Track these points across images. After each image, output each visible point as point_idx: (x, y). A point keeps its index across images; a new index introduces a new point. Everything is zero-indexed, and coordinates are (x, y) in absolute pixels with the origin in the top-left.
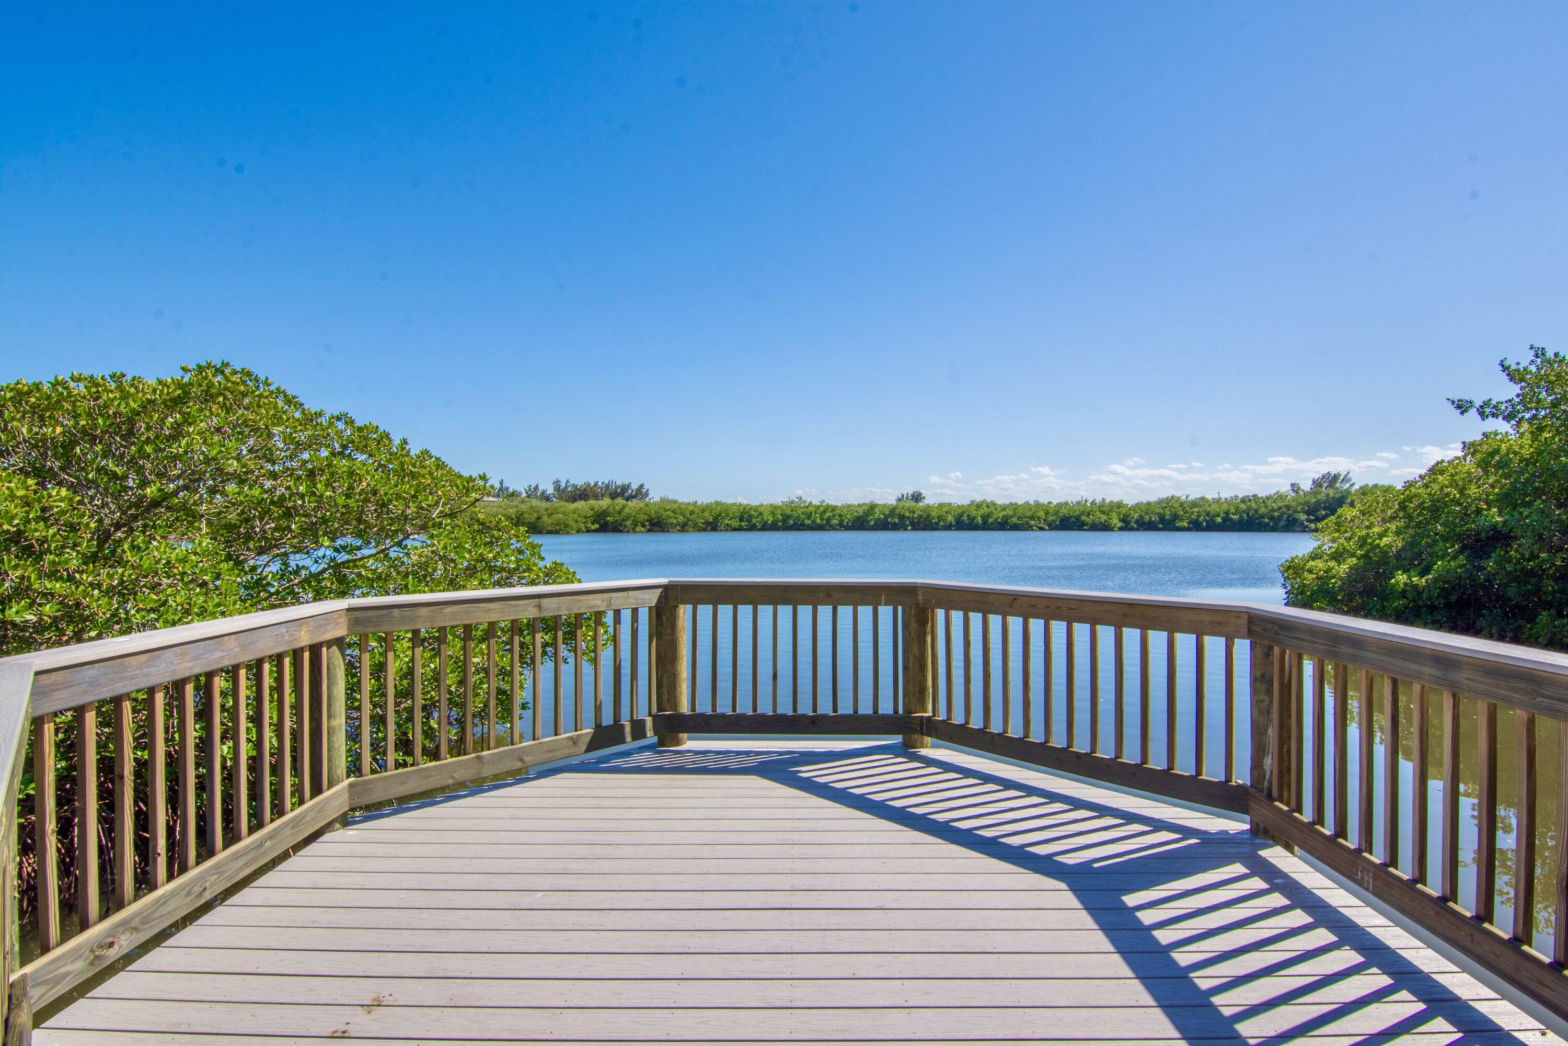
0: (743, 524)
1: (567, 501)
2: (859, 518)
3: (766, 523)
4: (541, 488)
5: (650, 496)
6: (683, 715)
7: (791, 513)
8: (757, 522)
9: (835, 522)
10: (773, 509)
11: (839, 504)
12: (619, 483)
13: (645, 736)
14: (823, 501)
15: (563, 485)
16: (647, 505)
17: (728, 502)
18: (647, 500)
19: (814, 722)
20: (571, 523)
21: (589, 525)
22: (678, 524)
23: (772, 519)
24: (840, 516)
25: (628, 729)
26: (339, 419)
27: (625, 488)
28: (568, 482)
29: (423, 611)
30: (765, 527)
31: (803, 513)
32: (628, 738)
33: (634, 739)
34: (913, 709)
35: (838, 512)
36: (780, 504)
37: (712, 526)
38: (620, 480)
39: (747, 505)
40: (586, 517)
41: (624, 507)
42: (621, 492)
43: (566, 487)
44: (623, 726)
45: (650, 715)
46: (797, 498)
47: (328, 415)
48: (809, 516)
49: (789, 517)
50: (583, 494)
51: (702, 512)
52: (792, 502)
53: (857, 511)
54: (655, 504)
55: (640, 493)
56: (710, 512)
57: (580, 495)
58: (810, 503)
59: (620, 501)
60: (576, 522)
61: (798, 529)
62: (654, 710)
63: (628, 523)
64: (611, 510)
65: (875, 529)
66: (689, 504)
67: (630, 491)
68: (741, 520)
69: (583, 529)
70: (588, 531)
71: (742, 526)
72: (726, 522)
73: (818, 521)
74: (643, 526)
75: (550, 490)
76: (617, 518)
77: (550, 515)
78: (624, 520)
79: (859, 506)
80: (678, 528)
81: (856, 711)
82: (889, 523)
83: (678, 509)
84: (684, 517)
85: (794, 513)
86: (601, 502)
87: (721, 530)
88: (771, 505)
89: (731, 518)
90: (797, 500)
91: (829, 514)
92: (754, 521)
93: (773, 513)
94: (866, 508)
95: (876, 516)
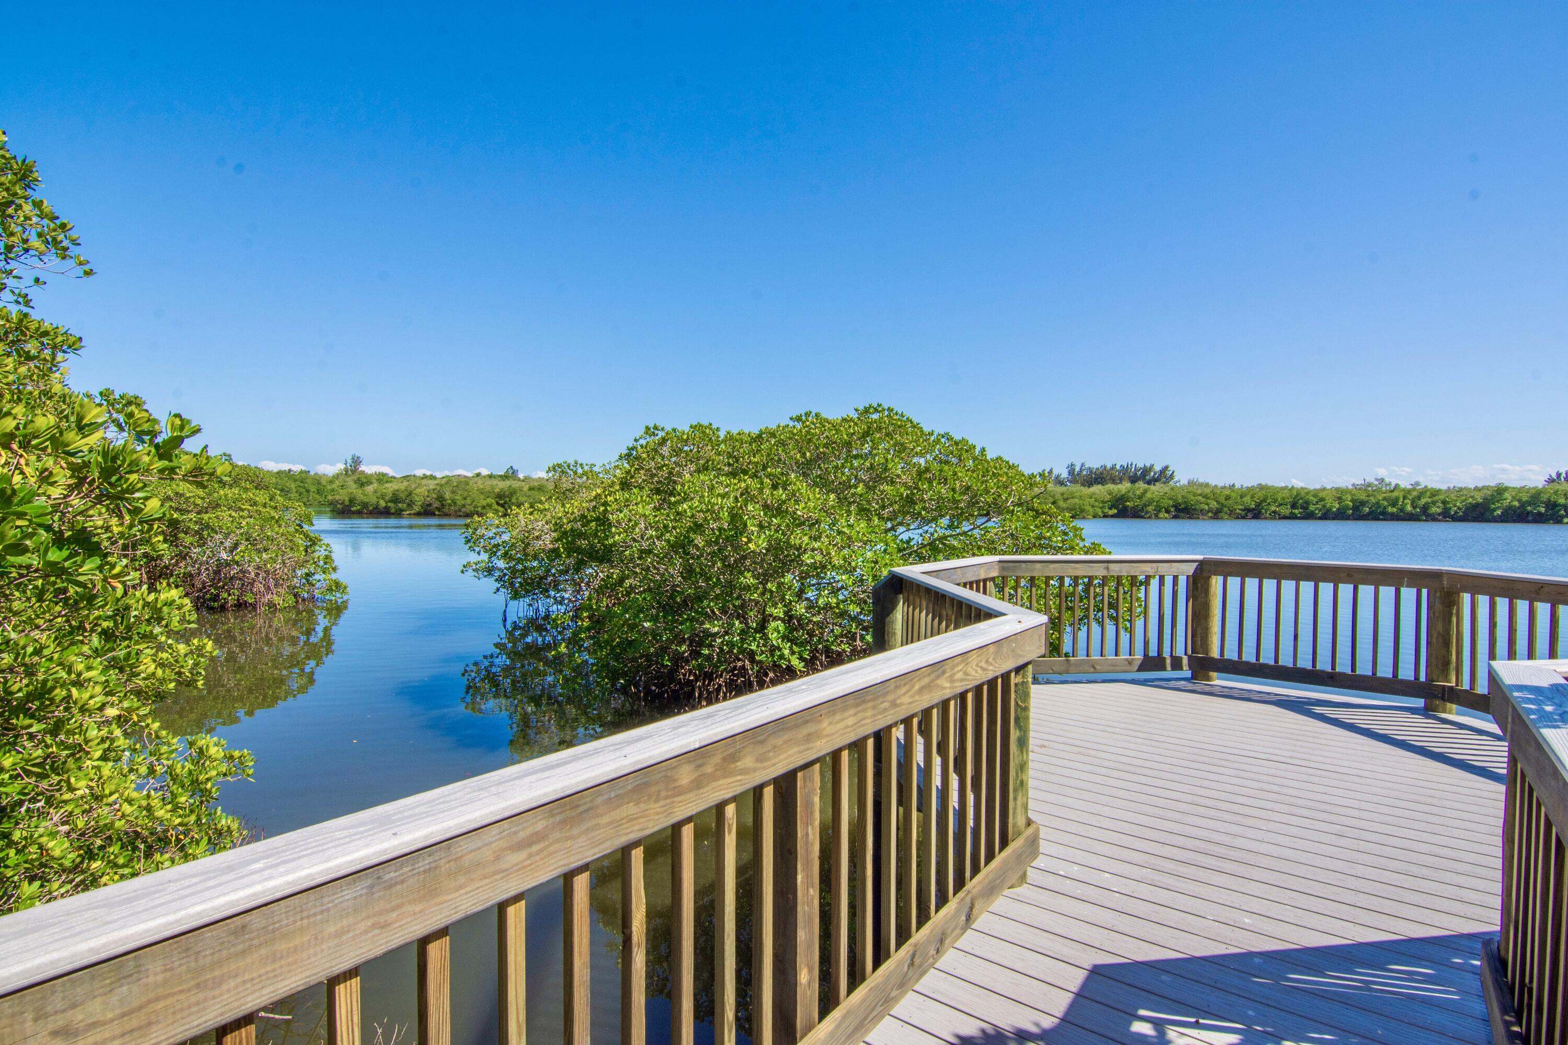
0: (1296, 511)
1: (1083, 485)
2: (1477, 505)
3: (1329, 510)
4: (1055, 472)
5: (1176, 479)
6: (1213, 658)
7: (1367, 499)
8: (1316, 509)
9: (1434, 510)
10: (1340, 494)
11: (1444, 487)
12: (1140, 465)
13: (1181, 669)
14: (1417, 484)
15: (1077, 469)
16: (1172, 489)
17: (1276, 485)
18: (1171, 483)
19: (1332, 678)
20: (1088, 508)
21: (1106, 510)
22: (1210, 511)
23: (1337, 506)
24: (1444, 502)
25: (1168, 661)
26: (943, 437)
27: (1146, 471)
28: (1083, 465)
29: (1038, 566)
30: (1327, 516)
31: (1385, 499)
32: (1169, 667)
33: (1173, 669)
34: (1435, 678)
35: (1442, 497)
36: (1350, 487)
37: (1255, 513)
38: (1141, 463)
39: (1302, 488)
40: (1104, 502)
41: (1145, 491)
42: (1143, 475)
43: (1081, 470)
44: (1164, 658)
45: (1186, 654)
46: (1376, 480)
47: (936, 434)
48: (1394, 503)
49: (1363, 503)
50: (1098, 477)
51: (1241, 498)
52: (1369, 485)
53: (1472, 497)
54: (1182, 488)
55: (1164, 476)
56: (1252, 497)
57: (1096, 479)
58: (1397, 486)
59: (1141, 485)
60: (1093, 506)
61: (1376, 519)
62: (1190, 652)
63: (1150, 508)
64: (1130, 494)
65: (1502, 521)
66: (1224, 487)
67: (1152, 474)
68: (1294, 506)
69: (1100, 514)
70: (1105, 516)
71: (1294, 514)
72: (1273, 508)
73: (1409, 508)
74: (1167, 511)
75: (1065, 474)
76: (1138, 502)
77: (1066, 500)
78: (1145, 505)
79: (1477, 489)
80: (1210, 514)
81: (1374, 673)
82: (1528, 513)
83: (1212, 493)
84: (1218, 502)
85: (1372, 498)
86: (1119, 486)
87: (1266, 518)
88: (1337, 489)
89: (1280, 505)
90: (1376, 483)
91: (1423, 501)
92: (1312, 508)
93: (1340, 498)
94: (1489, 492)
95: (1506, 503)
